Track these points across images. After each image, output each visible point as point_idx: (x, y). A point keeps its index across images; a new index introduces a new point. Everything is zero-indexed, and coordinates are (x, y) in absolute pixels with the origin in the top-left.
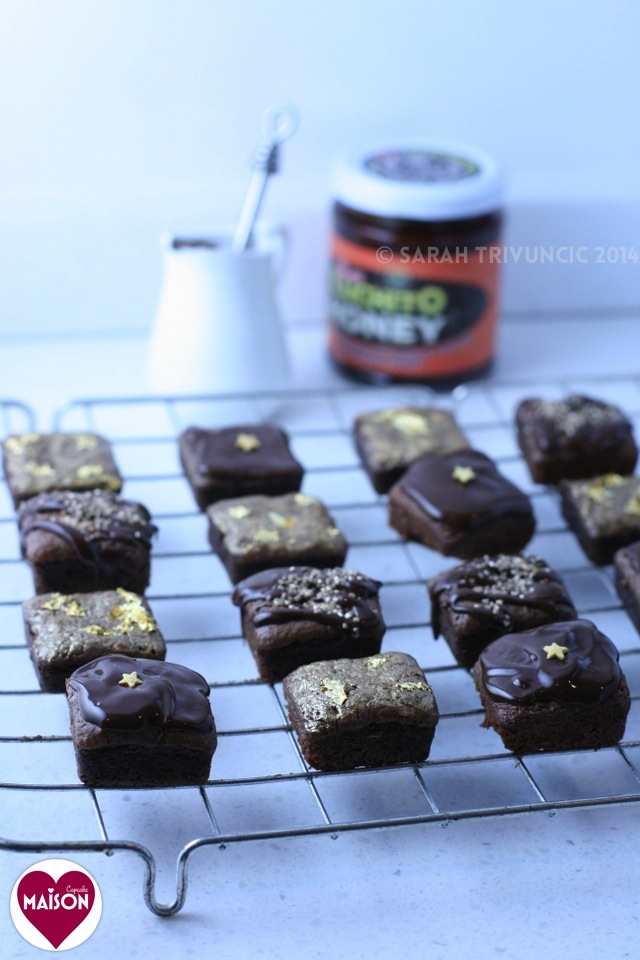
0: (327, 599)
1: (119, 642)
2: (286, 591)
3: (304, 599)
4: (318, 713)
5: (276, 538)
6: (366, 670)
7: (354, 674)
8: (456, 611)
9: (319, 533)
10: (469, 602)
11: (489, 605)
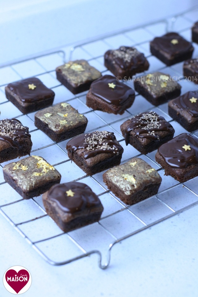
0: (104, 144)
1: (47, 177)
3: (96, 146)
4: (128, 188)
5: (66, 123)
6: (132, 168)
7: (129, 170)
8: (141, 138)
9: (78, 117)
10: (144, 134)
11: (151, 133)
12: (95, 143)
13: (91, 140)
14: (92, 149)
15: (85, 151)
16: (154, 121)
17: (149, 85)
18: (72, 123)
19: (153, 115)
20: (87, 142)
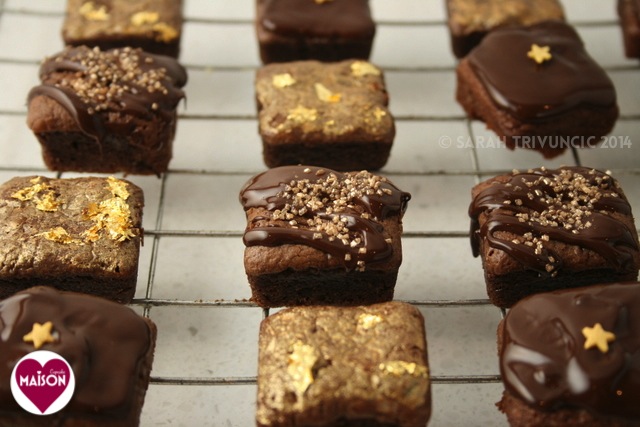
0: (336, 218)
1: (79, 254)
2: (290, 201)
4: (274, 398)
5: (313, 118)
6: (354, 332)
7: (336, 336)
8: (491, 245)
9: (363, 115)
10: (509, 234)
11: (531, 241)
12: (314, 204)
13: (309, 190)
14: (289, 220)
15: (264, 219)
16: (581, 203)
18: (330, 126)
19: (594, 183)
20: (291, 193)
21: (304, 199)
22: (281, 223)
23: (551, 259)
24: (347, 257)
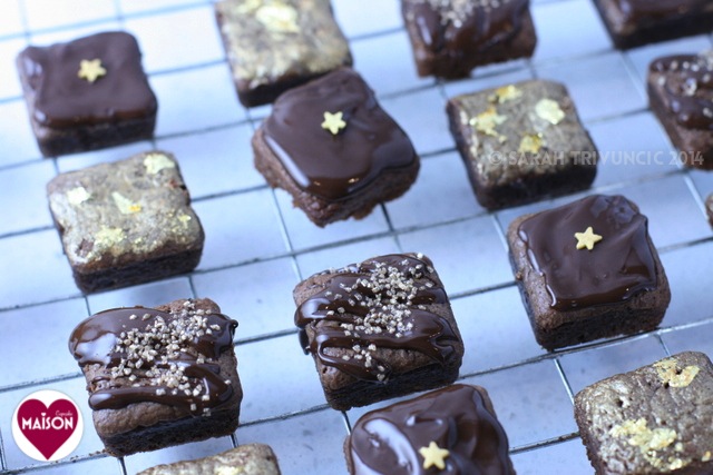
0: (173, 366)
2: (125, 355)
5: (120, 239)
9: (169, 225)
10: (338, 350)
11: (360, 353)
12: (149, 354)
13: (141, 339)
14: (128, 375)
15: (103, 379)
16: (400, 300)
17: (481, 134)
18: (139, 245)
19: (409, 276)
20: (123, 346)
21: (137, 351)
22: (121, 381)
23: (381, 368)
24: (193, 407)
